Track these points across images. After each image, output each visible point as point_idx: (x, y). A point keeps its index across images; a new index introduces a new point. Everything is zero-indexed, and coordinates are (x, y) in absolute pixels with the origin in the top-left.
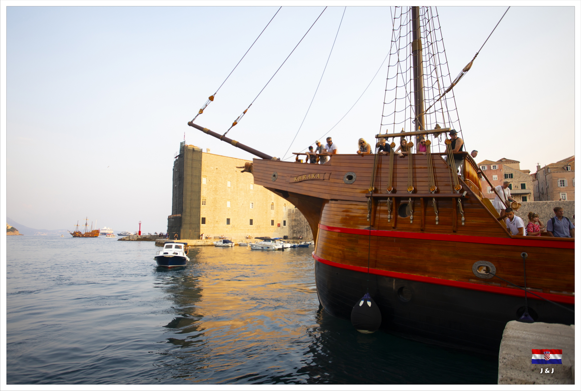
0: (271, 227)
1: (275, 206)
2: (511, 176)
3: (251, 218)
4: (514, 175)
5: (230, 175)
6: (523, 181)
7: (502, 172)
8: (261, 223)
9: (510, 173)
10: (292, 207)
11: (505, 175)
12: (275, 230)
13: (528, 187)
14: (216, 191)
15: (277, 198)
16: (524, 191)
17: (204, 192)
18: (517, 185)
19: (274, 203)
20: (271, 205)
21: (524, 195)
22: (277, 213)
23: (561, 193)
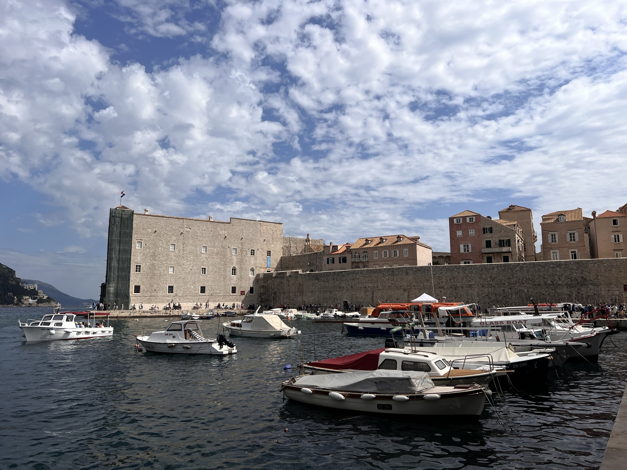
0: (231, 295)
1: (237, 271)
2: (491, 230)
3: (202, 285)
4: (494, 229)
5: (174, 238)
6: (505, 237)
7: (480, 225)
8: (216, 291)
9: (489, 227)
10: (263, 271)
11: (484, 229)
12: (237, 298)
13: (511, 243)
14: (154, 256)
15: (241, 262)
16: (505, 249)
17: (139, 258)
18: (497, 241)
19: (236, 267)
20: (233, 270)
21: (506, 255)
22: (241, 278)
23: (552, 251)
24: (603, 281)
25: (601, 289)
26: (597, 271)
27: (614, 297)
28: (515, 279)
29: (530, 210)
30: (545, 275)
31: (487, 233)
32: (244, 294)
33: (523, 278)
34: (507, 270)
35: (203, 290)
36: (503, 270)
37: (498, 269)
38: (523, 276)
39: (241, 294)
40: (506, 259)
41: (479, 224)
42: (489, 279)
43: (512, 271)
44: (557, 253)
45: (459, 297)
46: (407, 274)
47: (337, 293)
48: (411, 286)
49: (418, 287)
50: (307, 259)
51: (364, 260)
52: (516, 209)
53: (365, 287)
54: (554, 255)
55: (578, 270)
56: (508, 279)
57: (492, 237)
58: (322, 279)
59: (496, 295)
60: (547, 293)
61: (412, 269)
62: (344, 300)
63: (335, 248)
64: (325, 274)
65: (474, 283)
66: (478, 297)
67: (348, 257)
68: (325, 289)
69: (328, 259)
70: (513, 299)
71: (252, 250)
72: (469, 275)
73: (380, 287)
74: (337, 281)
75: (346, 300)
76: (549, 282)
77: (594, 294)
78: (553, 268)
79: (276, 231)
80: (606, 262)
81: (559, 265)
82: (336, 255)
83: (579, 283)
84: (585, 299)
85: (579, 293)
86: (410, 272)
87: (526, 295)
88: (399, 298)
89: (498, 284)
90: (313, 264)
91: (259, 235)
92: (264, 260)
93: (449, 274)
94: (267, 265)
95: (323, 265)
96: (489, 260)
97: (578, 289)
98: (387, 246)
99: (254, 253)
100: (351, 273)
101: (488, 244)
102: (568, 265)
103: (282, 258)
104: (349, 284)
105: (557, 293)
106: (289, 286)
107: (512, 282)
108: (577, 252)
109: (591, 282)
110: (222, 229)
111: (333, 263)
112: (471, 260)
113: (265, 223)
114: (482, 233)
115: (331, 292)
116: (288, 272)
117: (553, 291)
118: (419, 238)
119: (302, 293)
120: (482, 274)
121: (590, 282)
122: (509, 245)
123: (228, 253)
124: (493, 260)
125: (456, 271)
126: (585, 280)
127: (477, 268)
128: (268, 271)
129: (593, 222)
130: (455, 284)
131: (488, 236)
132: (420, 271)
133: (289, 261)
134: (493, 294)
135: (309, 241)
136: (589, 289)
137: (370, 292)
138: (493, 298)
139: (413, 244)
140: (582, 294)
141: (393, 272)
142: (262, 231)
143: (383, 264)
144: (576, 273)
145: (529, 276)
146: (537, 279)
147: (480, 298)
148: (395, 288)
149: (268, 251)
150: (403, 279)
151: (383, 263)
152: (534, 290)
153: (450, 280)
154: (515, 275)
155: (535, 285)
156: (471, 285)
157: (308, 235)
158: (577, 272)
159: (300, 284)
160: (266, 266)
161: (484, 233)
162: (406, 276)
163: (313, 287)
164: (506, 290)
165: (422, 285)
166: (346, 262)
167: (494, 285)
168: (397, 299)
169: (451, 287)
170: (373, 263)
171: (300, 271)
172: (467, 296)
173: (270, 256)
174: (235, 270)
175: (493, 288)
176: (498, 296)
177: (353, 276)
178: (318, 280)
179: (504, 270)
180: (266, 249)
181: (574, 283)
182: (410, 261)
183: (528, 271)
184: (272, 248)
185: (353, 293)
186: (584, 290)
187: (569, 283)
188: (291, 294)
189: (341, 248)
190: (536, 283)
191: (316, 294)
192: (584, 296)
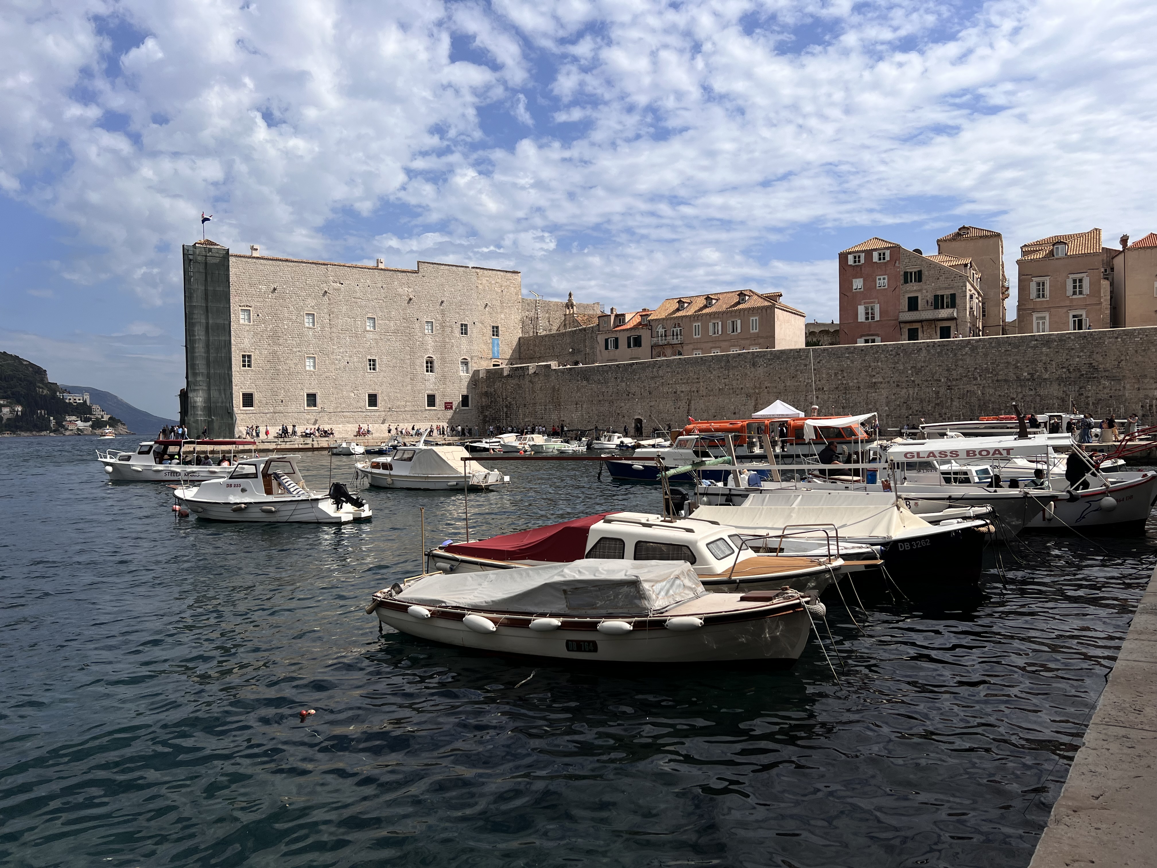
0: (426, 410)
1: (436, 365)
2: (919, 276)
3: (371, 392)
4: (925, 273)
5: (311, 302)
6: (946, 288)
7: (899, 267)
8: (399, 403)
9: (916, 270)
10: (486, 365)
11: (906, 273)
12: (439, 416)
13: (958, 301)
14: (275, 337)
15: (442, 347)
16: (944, 313)
17: (246, 341)
18: (930, 297)
19: (434, 358)
20: (427, 363)
21: (945, 324)
22: (444, 379)
23: (1035, 315)
24: (1130, 370)
25: (1124, 387)
26: (1120, 351)
27: (1148, 401)
28: (961, 370)
29: (999, 235)
30: (1018, 362)
31: (911, 281)
32: (451, 408)
33: (976, 368)
34: (946, 354)
35: (373, 400)
36: (938, 353)
37: (928, 351)
38: (976, 364)
39: (446, 408)
40: (945, 333)
41: (897, 264)
42: (910, 372)
43: (955, 355)
44: (1044, 318)
45: (852, 407)
46: (754, 365)
47: (623, 404)
48: (760, 388)
49: (775, 390)
50: (568, 341)
51: (675, 341)
52: (973, 233)
53: (675, 393)
54: (1038, 324)
55: (1082, 351)
56: (947, 370)
57: (920, 290)
58: (596, 378)
59: (921, 401)
60: (1020, 396)
61: (764, 355)
62: (636, 417)
63: (620, 318)
64: (601, 369)
65: (880, 380)
66: (887, 406)
67: (645, 335)
68: (601, 398)
69: (606, 341)
70: (954, 408)
71: (462, 325)
72: (872, 364)
73: (703, 391)
74: (622, 381)
75: (640, 417)
76: (1025, 374)
77: (1111, 397)
78: (1035, 347)
79: (508, 287)
80: (1139, 334)
81: (1047, 341)
82: (621, 333)
83: (1082, 375)
84: (1091, 407)
85: (1082, 394)
86: (760, 361)
87: (979, 400)
88: (737, 411)
89: (927, 381)
90: (579, 351)
91: (475, 295)
92: (486, 343)
93: (835, 364)
94: (493, 353)
95: (598, 352)
96: (913, 335)
97: (1081, 388)
98: (719, 313)
99: (466, 330)
100: (648, 367)
101: (913, 304)
102: (1065, 340)
103: (522, 340)
104: (644, 386)
105: (1039, 395)
106: (534, 392)
107: (955, 377)
108: (1084, 317)
109: (1107, 374)
110: (402, 285)
111: (616, 347)
112: (878, 335)
113: (485, 272)
114: (902, 281)
115: (611, 402)
116: (532, 367)
117: (1032, 393)
118: (781, 295)
119: (558, 405)
120: (897, 363)
121: (1104, 374)
122: (953, 305)
123: (417, 330)
124: (920, 334)
125: (848, 358)
126: (1096, 369)
127: (888, 351)
128: (494, 365)
129: (1122, 256)
130: (845, 382)
131: (912, 289)
132: (779, 358)
133: (535, 345)
134: (917, 399)
135: (572, 306)
136: (1101, 387)
137: (684, 401)
138: (916, 407)
139: (768, 307)
140: (1088, 397)
141: (728, 361)
142: (480, 287)
143: (712, 348)
144: (1078, 357)
145: (987, 364)
146: (1002, 370)
147: (892, 408)
148: (731, 391)
149: (493, 327)
150: (746, 374)
151: (710, 345)
152: (996, 390)
153: (836, 374)
154: (961, 362)
155: (997, 381)
156: (875, 383)
157: (570, 295)
158: (1082, 354)
159: (554, 388)
160: (490, 356)
161: (906, 282)
162: (753, 369)
163: (579, 394)
164: (942, 391)
165: (781, 386)
166: (640, 346)
167: (920, 382)
168: (735, 413)
169: (837, 388)
170: (691, 346)
171: (554, 365)
172: (867, 404)
173: (497, 335)
174: (431, 363)
175: (916, 389)
176: (925, 404)
177: (652, 372)
178: (587, 380)
179: (940, 354)
180: (490, 322)
181: (1073, 375)
182: (761, 341)
183: (986, 355)
184: (500, 320)
185: (652, 404)
186: (1091, 389)
187: (1064, 376)
188: (538, 408)
189: (631, 319)
190: (1000, 378)
191: (584, 406)
192: (1091, 401)
